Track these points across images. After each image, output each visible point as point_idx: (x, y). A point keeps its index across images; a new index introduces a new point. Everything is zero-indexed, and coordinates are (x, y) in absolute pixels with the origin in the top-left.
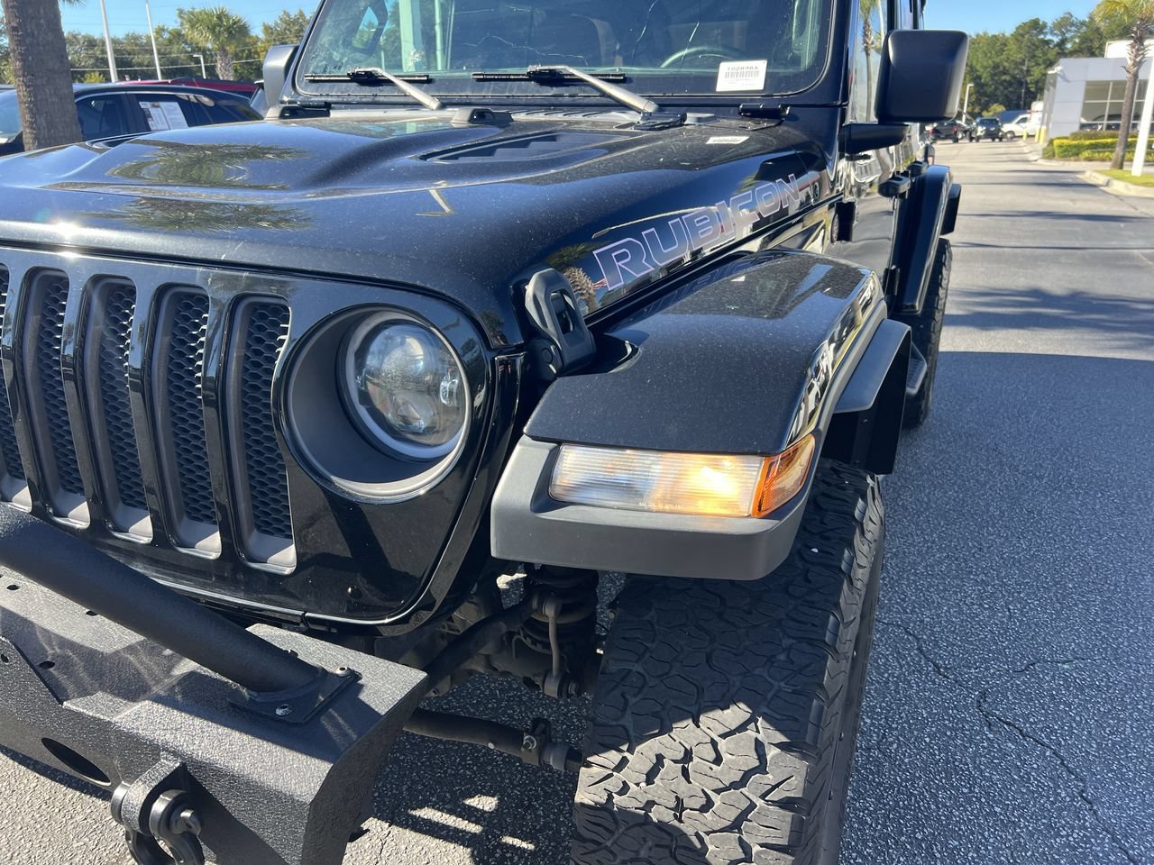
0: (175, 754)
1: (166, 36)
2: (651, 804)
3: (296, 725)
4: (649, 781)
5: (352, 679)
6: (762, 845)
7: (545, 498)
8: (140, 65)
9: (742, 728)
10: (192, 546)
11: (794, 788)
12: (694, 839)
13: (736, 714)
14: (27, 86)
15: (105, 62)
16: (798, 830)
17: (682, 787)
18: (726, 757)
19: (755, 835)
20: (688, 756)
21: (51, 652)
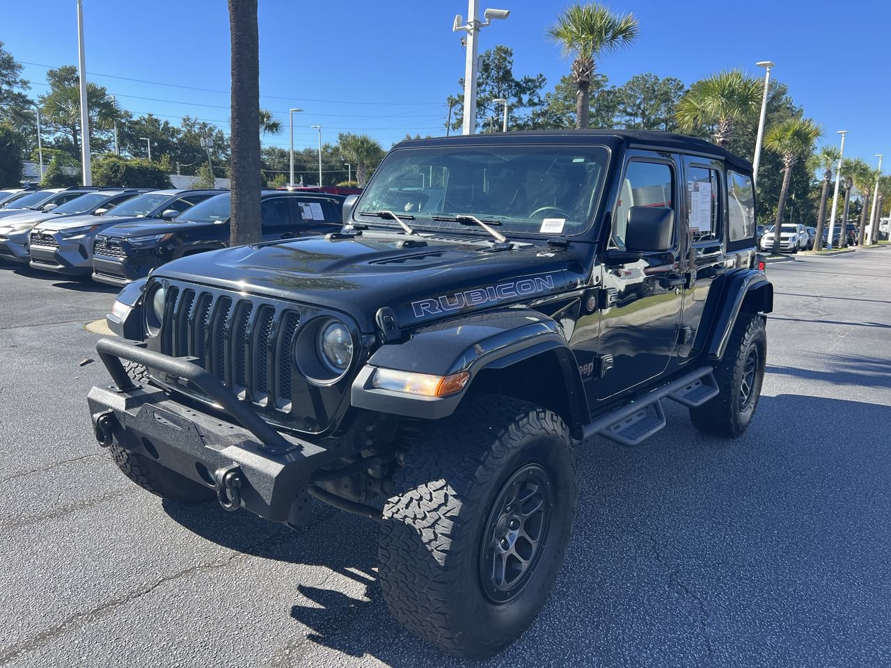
0: (237, 462)
1: (330, 151)
2: (406, 516)
3: (278, 455)
4: (407, 508)
5: (300, 447)
6: (441, 534)
7: (370, 384)
8: (311, 169)
9: (442, 488)
10: (258, 402)
11: (455, 513)
12: (418, 531)
13: (441, 482)
14: (237, 194)
15: (288, 166)
16: (454, 529)
17: (417, 509)
18: (434, 499)
19: (439, 529)
20: (421, 498)
21: (203, 434)
